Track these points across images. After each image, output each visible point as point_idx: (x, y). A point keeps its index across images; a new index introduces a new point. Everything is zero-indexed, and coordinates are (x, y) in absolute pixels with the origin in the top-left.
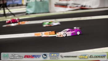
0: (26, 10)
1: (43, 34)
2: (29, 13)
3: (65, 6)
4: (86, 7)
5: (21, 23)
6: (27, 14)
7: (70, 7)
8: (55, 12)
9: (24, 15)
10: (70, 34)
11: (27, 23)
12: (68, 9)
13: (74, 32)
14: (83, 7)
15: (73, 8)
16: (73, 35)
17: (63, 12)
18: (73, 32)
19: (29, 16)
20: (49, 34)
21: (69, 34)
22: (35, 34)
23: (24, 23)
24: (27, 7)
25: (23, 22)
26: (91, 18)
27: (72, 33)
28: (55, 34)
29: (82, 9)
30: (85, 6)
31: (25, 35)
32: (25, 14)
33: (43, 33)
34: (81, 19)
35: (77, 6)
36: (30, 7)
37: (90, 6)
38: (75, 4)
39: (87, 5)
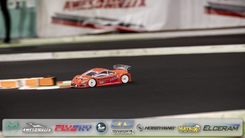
1: (24, 84)
3: (79, 24)
4: (132, 28)
14: (124, 28)
17: (73, 37)
20: (37, 84)
26: (146, 52)
28: (55, 84)
33: (24, 80)
34: (118, 53)
35: (109, 25)
37: (141, 26)
38: (104, 19)
39: (133, 22)
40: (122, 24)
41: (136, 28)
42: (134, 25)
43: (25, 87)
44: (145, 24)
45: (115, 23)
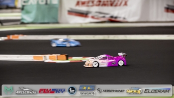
0: (21, 16)
1: (48, 58)
2: (25, 22)
3: (84, 15)
4: (118, 19)
5: (11, 37)
6: (23, 23)
7: (93, 17)
8: (67, 23)
9: (17, 24)
10: (106, 63)
11: (21, 37)
12: (89, 20)
13: (114, 60)
14: (113, 19)
15: (98, 19)
16: (110, 65)
17: (81, 24)
18: (112, 61)
19: (25, 27)
20: (56, 59)
21: (104, 63)
22: (34, 57)
23: (18, 37)
24: (24, 11)
25: (16, 36)
27: (110, 63)
28: (67, 59)
29: (111, 21)
30: (116, 18)
31: (18, 57)
32: (19, 23)
33: (48, 56)
34: (109, 37)
35: (104, 17)
36: (28, 12)
37: (124, 18)
38: (100, 13)
39: (119, 16)
40: (112, 17)
41: (121, 20)
42: (120, 18)
43: (48, 61)
44: (126, 17)
45: (108, 16)
